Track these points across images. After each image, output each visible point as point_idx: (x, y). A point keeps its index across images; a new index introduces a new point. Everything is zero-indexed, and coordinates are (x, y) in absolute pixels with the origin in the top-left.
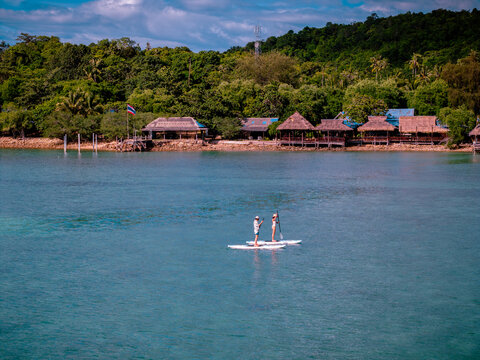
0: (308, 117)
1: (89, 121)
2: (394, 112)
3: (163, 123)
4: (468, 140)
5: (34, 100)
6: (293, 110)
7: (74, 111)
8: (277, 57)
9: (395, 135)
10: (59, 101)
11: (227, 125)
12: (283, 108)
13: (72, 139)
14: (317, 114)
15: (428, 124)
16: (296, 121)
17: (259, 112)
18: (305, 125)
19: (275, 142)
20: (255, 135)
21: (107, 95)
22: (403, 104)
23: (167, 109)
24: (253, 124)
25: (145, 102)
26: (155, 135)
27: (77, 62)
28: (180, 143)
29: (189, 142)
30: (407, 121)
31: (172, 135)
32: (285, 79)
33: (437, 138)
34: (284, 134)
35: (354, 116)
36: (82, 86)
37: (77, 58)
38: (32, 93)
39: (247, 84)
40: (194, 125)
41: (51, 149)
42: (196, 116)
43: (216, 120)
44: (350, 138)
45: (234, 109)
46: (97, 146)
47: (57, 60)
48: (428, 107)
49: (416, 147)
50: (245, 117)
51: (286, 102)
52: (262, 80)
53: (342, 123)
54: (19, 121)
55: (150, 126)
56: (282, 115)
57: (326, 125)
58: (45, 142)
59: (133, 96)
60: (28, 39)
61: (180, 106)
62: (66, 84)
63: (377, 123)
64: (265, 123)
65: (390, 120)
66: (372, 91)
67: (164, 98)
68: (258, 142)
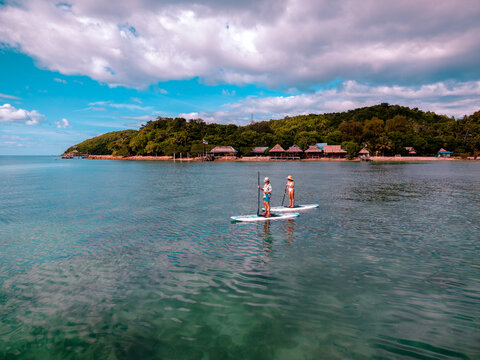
0: (282, 146)
1: (185, 148)
2: (319, 145)
3: (218, 149)
4: (357, 156)
5: (161, 140)
6: (275, 143)
7: (179, 144)
9: (322, 154)
10: (172, 140)
11: (246, 150)
12: (271, 144)
13: (177, 156)
14: (286, 146)
15: (337, 149)
16: (278, 148)
17: (260, 145)
19: (268, 158)
20: (259, 154)
21: (193, 138)
22: (321, 142)
23: (219, 143)
24: (258, 149)
25: (210, 140)
26: (217, 154)
27: (181, 125)
28: (226, 157)
29: (230, 158)
30: (326, 148)
31: (223, 154)
33: (342, 155)
34: (272, 154)
36: (182, 134)
37: (180, 123)
38: (160, 137)
39: (253, 133)
40: (231, 150)
41: (168, 160)
42: (234, 146)
43: (241, 148)
44: (302, 156)
45: (249, 143)
46: (189, 159)
47: (171, 125)
48: (333, 141)
49: (332, 159)
50: (254, 147)
51: (272, 140)
53: (298, 149)
54: (155, 149)
55: (213, 151)
56: (271, 146)
57: (292, 149)
58: (166, 157)
59: (205, 138)
60: (161, 118)
61: (225, 142)
62: (175, 133)
63: (312, 149)
64: (263, 149)
66: (308, 136)
67: (218, 138)
68: (260, 158)
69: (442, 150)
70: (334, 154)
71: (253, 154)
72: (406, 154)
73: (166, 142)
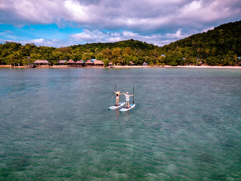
0: (74, 60)
1: (19, 61)
3: (39, 61)
4: (108, 65)
5: (6, 56)
6: (70, 59)
9: (93, 64)
10: (11, 56)
11: (55, 62)
12: (68, 58)
13: (16, 65)
14: (76, 59)
15: (100, 62)
16: (71, 61)
17: (63, 59)
18: (73, 62)
19: (66, 66)
20: (62, 64)
21: (25, 55)
22: (94, 58)
23: (40, 58)
24: (61, 62)
25: (34, 56)
26: (37, 64)
27: (18, 47)
28: (43, 66)
29: (46, 66)
30: (96, 61)
31: (42, 64)
32: (69, 53)
33: (102, 65)
34: (68, 64)
35: (84, 60)
36: (18, 53)
37: (17, 46)
38: (4, 54)
39: (60, 53)
40: (47, 62)
42: (47, 60)
43: (52, 61)
44: (83, 65)
45: (57, 58)
48: (100, 58)
49: (98, 67)
50: (59, 60)
52: (64, 52)
53: (81, 62)
55: (35, 62)
56: (68, 60)
57: (78, 62)
59: (32, 55)
60: (8, 42)
61: (43, 57)
62: (14, 52)
63: (89, 62)
64: (64, 62)
65: (92, 61)
66: (88, 55)
67: (39, 56)
68: (63, 66)
69: (145, 63)
70: (98, 64)
71: (59, 64)
72: (130, 64)
73: (8, 57)
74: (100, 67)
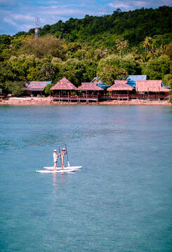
0: (72, 81)
2: (132, 78)
6: (62, 76)
8: (51, 39)
9: (133, 94)
11: (15, 87)
12: (55, 75)
14: (78, 79)
15: (156, 86)
16: (64, 84)
17: (38, 78)
18: (70, 86)
19: (49, 99)
20: (35, 93)
22: (139, 72)
24: (34, 85)
30: (142, 84)
32: (57, 55)
33: (162, 95)
34: (55, 93)
35: (104, 80)
39: (30, 57)
43: (7, 83)
44: (102, 96)
45: (21, 75)
48: (156, 74)
49: (148, 102)
50: (28, 81)
51: (57, 70)
52: (40, 55)
53: (95, 85)
57: (85, 87)
63: (120, 85)
64: (42, 85)
65: (130, 83)
66: (117, 63)
68: (37, 98)
70: (151, 93)
74: (157, 102)
